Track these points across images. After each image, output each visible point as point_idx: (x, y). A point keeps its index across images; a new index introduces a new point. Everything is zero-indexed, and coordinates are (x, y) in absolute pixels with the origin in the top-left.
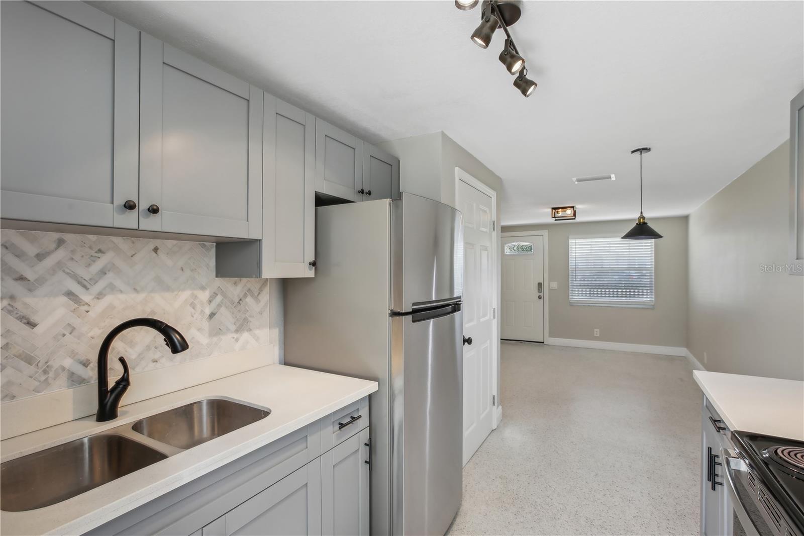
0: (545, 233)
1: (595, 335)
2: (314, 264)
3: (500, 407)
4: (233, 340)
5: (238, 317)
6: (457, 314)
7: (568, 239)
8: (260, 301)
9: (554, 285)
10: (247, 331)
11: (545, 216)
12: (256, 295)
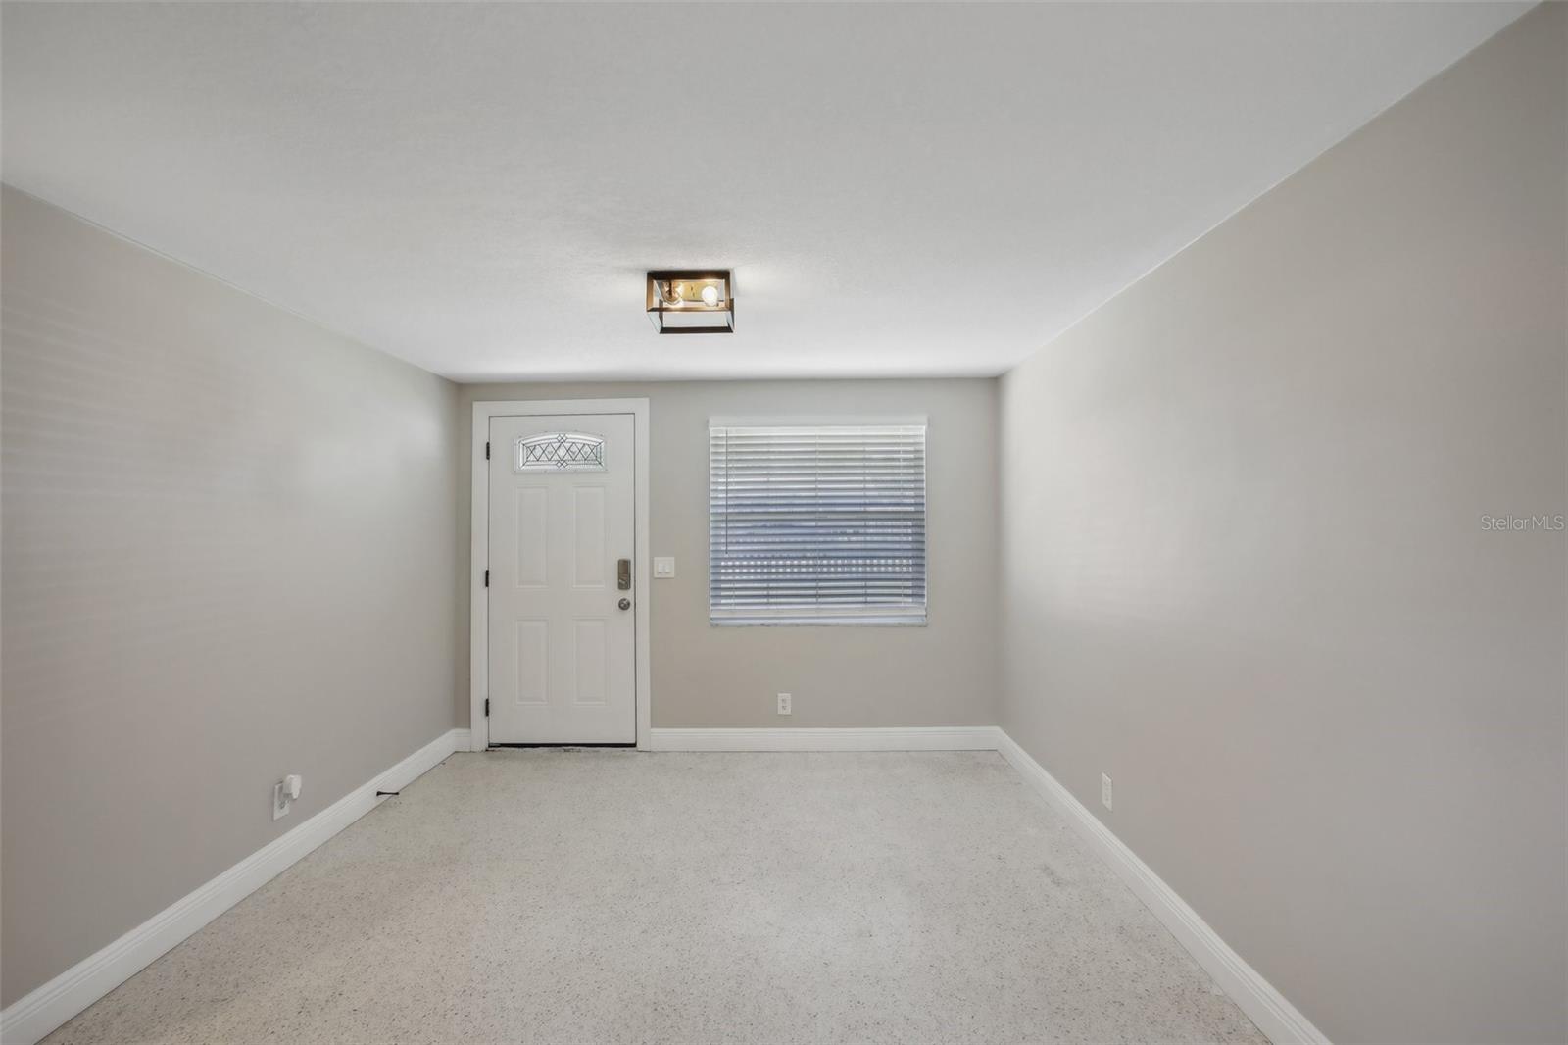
0: (641, 406)
1: (781, 711)
9: (666, 566)
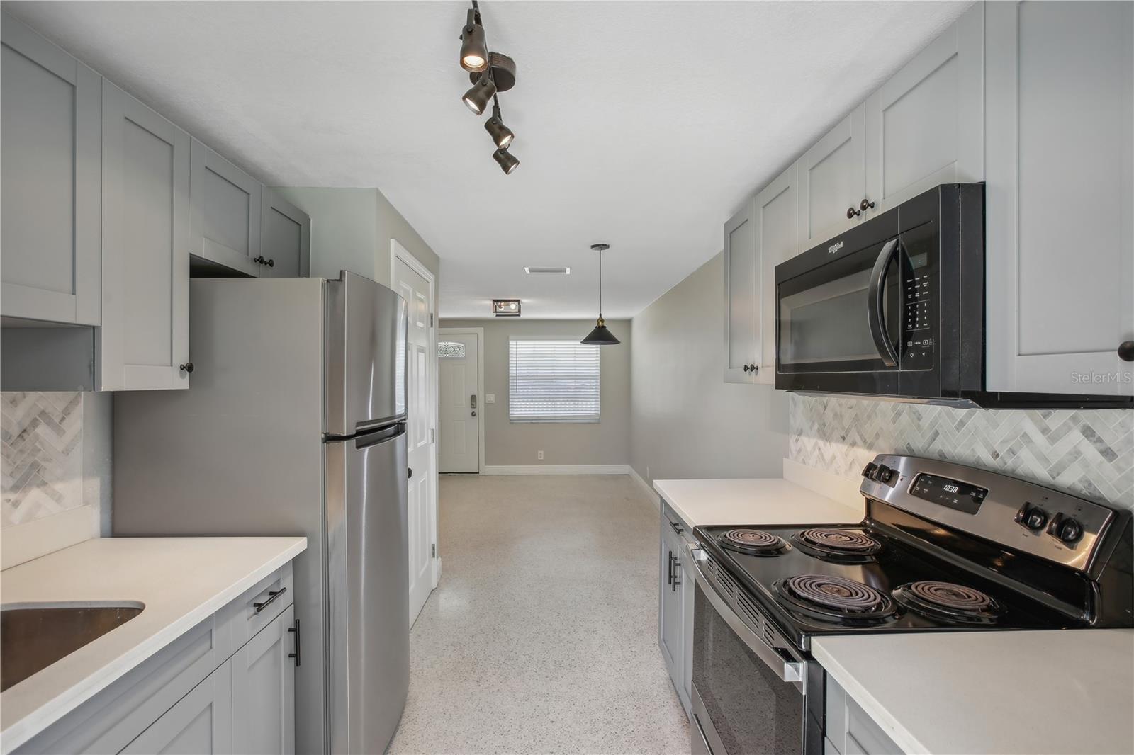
0: (480, 331)
1: (539, 458)
2: (189, 368)
3: (440, 558)
4: (8, 505)
5: (18, 463)
6: (399, 439)
7: (508, 340)
8: (64, 432)
9: (492, 398)
10: (38, 486)
11: (484, 309)
12: (57, 421)
